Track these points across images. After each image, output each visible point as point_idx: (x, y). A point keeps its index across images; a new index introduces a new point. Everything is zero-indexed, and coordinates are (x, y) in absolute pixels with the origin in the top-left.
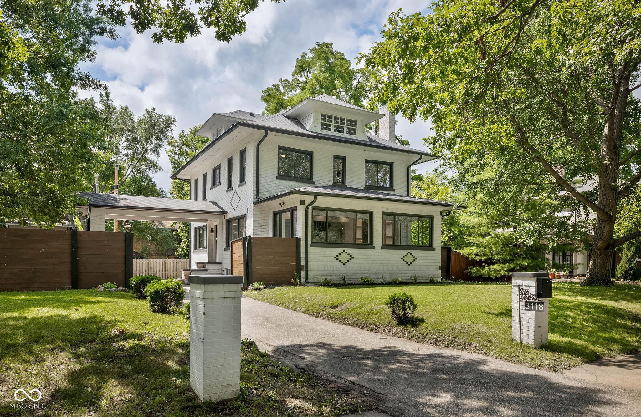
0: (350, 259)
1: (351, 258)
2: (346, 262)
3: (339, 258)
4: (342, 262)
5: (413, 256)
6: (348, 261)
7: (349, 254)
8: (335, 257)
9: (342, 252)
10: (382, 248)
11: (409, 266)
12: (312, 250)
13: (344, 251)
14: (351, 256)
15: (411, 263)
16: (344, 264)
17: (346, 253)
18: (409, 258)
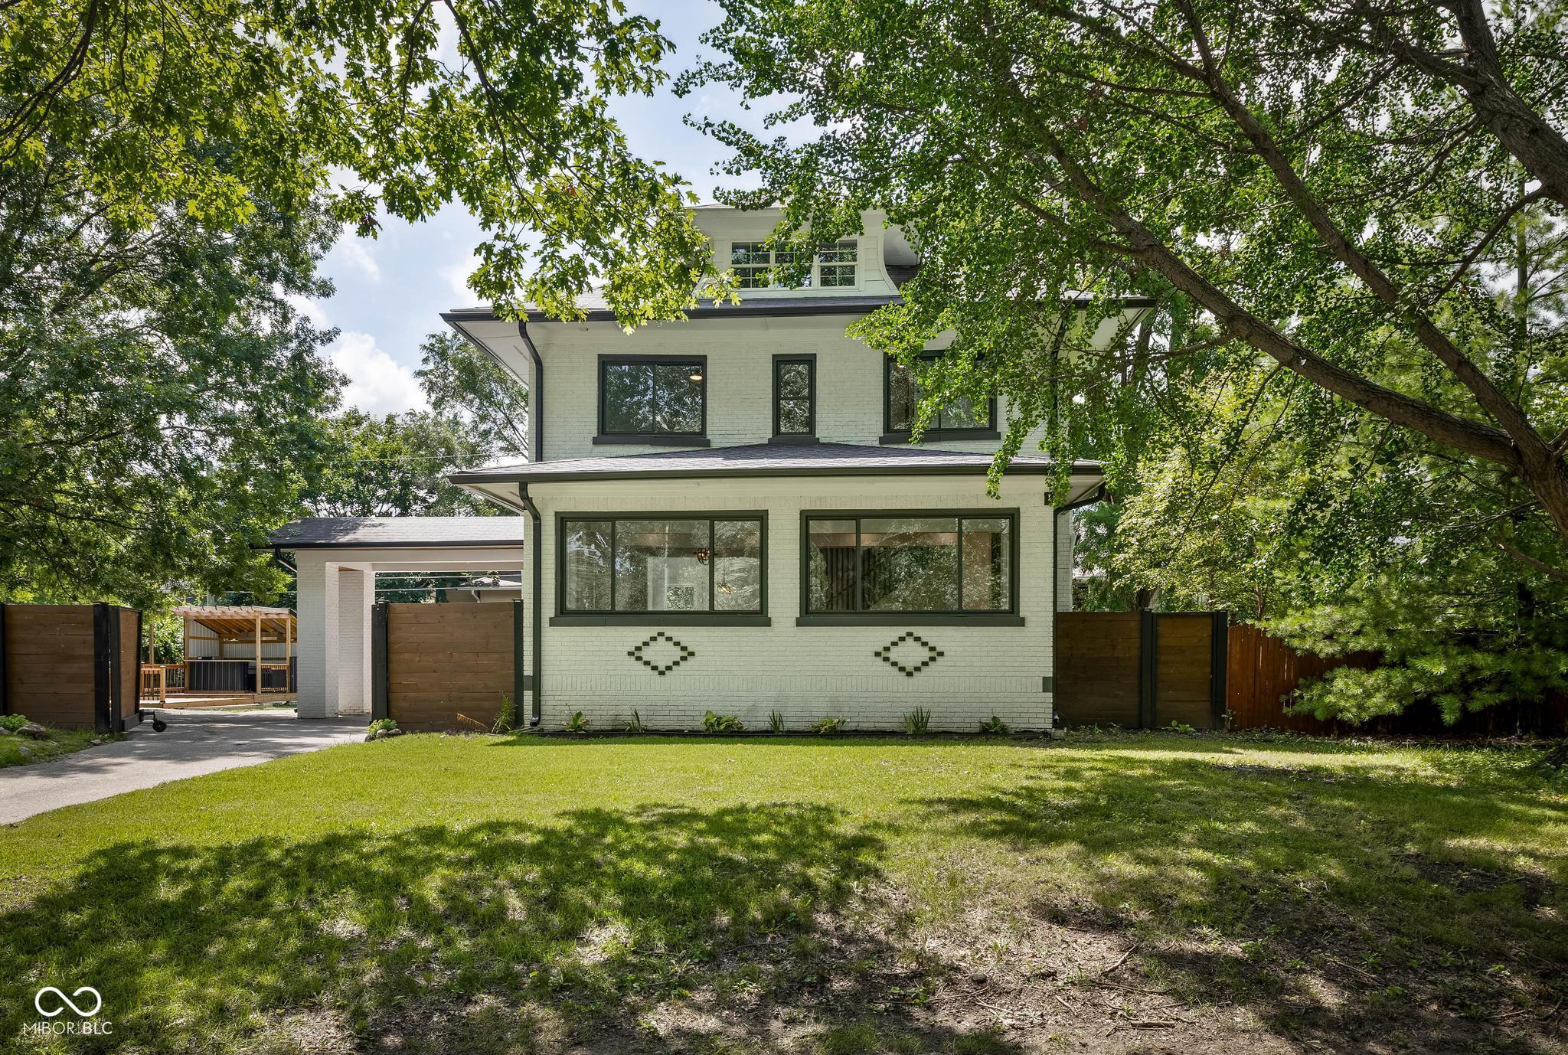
0: (684, 659)
1: (685, 654)
2: (669, 668)
3: (646, 654)
4: (655, 668)
5: (925, 644)
6: (676, 663)
7: (677, 644)
8: (630, 654)
9: (653, 639)
10: (800, 623)
11: (910, 679)
12: (551, 635)
13: (661, 634)
14: (684, 649)
15: (917, 669)
16: (662, 673)
17: (669, 639)
18: (910, 654)
